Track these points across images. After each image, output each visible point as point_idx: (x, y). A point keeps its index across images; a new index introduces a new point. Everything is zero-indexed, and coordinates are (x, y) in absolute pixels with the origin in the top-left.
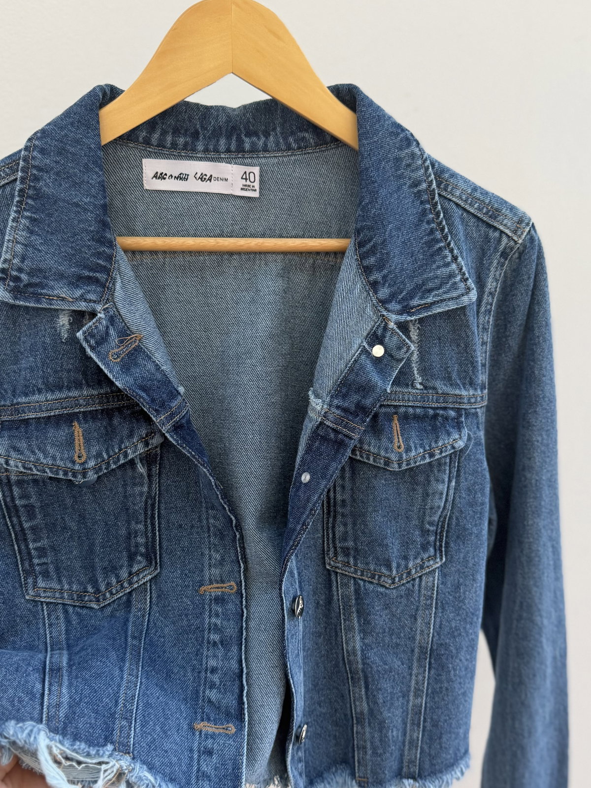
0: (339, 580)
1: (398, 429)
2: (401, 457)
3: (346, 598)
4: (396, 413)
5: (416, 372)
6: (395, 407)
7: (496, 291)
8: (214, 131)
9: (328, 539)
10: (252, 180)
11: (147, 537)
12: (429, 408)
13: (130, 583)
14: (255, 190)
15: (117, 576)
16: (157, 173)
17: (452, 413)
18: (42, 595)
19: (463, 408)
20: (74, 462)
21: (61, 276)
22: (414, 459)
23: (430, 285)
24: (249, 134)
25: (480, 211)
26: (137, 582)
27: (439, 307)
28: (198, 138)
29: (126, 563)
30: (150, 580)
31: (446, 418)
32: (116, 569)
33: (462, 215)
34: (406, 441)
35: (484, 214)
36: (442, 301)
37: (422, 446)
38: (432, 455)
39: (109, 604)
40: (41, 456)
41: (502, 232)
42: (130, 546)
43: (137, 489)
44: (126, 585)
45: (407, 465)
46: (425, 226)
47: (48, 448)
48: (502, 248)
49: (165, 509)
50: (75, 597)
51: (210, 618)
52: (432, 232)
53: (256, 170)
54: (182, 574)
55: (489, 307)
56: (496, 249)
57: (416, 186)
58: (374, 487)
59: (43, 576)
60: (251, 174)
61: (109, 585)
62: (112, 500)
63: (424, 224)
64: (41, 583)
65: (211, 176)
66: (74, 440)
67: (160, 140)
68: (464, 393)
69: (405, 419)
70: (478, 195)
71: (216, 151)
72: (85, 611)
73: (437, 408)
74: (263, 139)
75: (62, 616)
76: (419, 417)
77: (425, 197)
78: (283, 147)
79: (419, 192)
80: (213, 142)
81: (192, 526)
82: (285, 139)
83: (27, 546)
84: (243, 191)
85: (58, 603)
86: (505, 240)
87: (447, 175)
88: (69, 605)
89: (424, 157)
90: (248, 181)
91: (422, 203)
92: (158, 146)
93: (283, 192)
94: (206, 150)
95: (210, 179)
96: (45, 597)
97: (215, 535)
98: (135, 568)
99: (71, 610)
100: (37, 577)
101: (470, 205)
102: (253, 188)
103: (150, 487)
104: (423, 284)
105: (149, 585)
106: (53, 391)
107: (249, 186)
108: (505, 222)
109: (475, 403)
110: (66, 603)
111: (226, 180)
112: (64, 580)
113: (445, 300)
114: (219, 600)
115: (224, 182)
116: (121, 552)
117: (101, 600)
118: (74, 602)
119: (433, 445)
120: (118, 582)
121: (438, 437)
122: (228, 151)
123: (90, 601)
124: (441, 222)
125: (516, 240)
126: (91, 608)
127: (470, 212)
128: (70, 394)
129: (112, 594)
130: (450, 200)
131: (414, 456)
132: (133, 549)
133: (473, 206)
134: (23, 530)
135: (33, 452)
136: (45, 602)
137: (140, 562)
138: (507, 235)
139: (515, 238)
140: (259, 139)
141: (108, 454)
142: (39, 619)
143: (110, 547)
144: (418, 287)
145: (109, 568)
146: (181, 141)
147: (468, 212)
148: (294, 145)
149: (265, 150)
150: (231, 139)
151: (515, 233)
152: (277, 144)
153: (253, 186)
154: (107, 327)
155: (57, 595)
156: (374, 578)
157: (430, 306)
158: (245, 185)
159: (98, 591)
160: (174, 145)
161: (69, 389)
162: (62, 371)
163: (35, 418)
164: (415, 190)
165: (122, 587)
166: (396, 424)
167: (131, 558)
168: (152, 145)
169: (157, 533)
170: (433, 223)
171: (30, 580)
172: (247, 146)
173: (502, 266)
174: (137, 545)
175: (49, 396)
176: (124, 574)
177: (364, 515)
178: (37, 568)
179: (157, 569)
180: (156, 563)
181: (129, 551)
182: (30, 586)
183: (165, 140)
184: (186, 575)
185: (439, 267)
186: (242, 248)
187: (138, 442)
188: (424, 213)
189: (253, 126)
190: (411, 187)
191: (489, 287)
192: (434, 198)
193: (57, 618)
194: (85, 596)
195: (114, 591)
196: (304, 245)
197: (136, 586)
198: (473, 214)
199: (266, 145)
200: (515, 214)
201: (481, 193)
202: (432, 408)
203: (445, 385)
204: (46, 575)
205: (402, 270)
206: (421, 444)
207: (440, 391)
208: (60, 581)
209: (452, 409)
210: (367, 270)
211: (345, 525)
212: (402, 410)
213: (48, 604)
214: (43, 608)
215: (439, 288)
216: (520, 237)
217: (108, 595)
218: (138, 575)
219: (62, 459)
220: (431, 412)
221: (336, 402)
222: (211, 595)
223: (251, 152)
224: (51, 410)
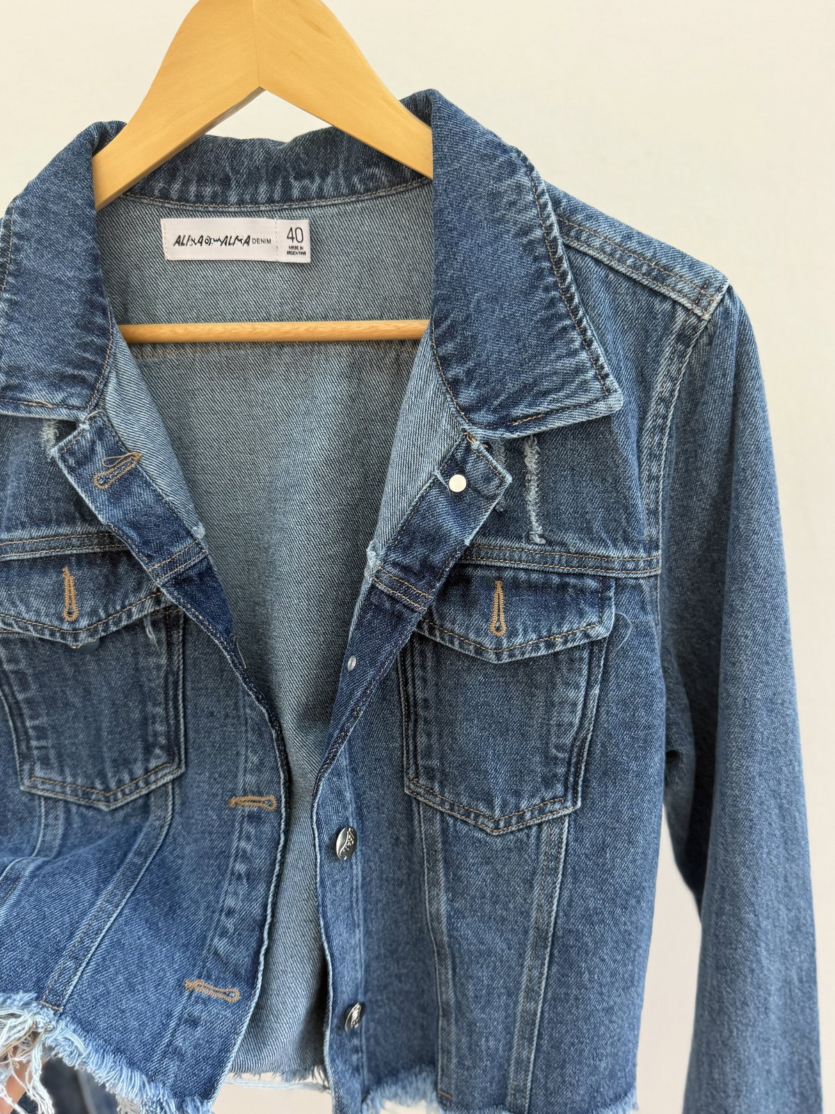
0: (421, 812)
1: (502, 602)
2: (499, 643)
3: (431, 838)
4: (499, 578)
5: (533, 519)
6: (499, 569)
7: (672, 395)
8: (250, 174)
9: (408, 751)
10: (300, 239)
11: (168, 724)
12: (554, 573)
13: (147, 783)
14: (304, 253)
15: (131, 773)
16: (179, 237)
17: (592, 584)
18: (40, 787)
19: (611, 577)
20: (61, 620)
21: (40, 375)
22: (521, 648)
23: (546, 385)
24: (299, 177)
25: (637, 270)
26: (155, 782)
27: (559, 419)
28: (229, 185)
29: (141, 757)
30: (173, 781)
31: (582, 591)
32: (130, 763)
33: (607, 277)
34: (511, 621)
35: (644, 274)
36: (563, 409)
37: (536, 629)
38: (550, 645)
39: (122, 807)
40: (23, 609)
41: (675, 302)
42: (147, 734)
43: (152, 661)
44: (141, 784)
45: (510, 656)
46: (540, 294)
47: (32, 599)
48: (677, 326)
49: (192, 689)
50: (80, 793)
51: (239, 841)
52: (552, 303)
53: (304, 224)
54: (210, 778)
55: (660, 421)
56: (667, 329)
57: (526, 233)
58: (466, 685)
59: (42, 763)
60: (299, 231)
61: (120, 782)
62: (119, 673)
63: (540, 292)
64: (39, 772)
65: (249, 237)
66: (63, 591)
67: (181, 191)
68: (613, 553)
69: (514, 587)
70: (633, 245)
71: (254, 202)
72: (91, 813)
73: (568, 575)
74: (318, 180)
75: (62, 816)
76: (536, 586)
77: (541, 250)
78: (345, 191)
79: (531, 242)
80: (251, 189)
81: (227, 716)
82: (348, 179)
83: (23, 722)
84: (289, 255)
85: (59, 800)
86: (681, 316)
87: (580, 217)
88: (72, 803)
89: (540, 189)
90: (295, 240)
91: (536, 259)
92: (179, 200)
93: (348, 254)
94: (241, 202)
95: (247, 242)
96: (43, 790)
97: (253, 729)
98: (152, 764)
99: (74, 809)
100: (35, 763)
101: (619, 261)
102: (302, 251)
103: (170, 658)
104: (535, 383)
105: (170, 787)
106: (38, 526)
107: (296, 248)
108: (679, 286)
109: (634, 570)
110: (68, 799)
111: (269, 241)
112: (67, 771)
113: (569, 408)
114: (254, 818)
115: (266, 245)
116: (135, 741)
117: (112, 800)
118: (79, 800)
119: (555, 629)
120: (132, 780)
121: (563, 618)
122: (270, 201)
123: (99, 800)
124: (568, 288)
125: (700, 314)
126: (99, 810)
127: (620, 272)
128: (60, 531)
129: (124, 794)
130: (585, 254)
131: (520, 644)
132: (151, 739)
133: (624, 263)
134: (17, 703)
135: (13, 604)
136: (43, 796)
137: (159, 757)
138: (684, 307)
139: (698, 311)
140: (312, 182)
141: (106, 610)
142: (35, 816)
143: (120, 733)
144: (526, 388)
145: (121, 761)
146: (208, 191)
147: (617, 272)
148: (359, 186)
149: (320, 196)
150: (275, 185)
151: (697, 304)
152: (337, 186)
153: (301, 248)
154: (93, 443)
155: (58, 789)
156: (468, 817)
157: (543, 418)
158: (292, 247)
159: (107, 789)
160: (199, 198)
161: (59, 524)
162: (49, 500)
163: (18, 560)
164: (525, 240)
165: (137, 787)
166: (499, 595)
167: (148, 750)
168: (172, 200)
169: (182, 720)
170: (556, 290)
171: (26, 767)
172: (296, 193)
173: (682, 356)
174: (155, 735)
175: (35, 533)
176: (139, 770)
177: (451, 723)
178: (35, 752)
179: (180, 768)
180: (180, 760)
181: (145, 740)
182: (26, 774)
183: (188, 192)
184: (215, 779)
185: (559, 358)
186: (287, 335)
187: (145, 598)
188: (540, 274)
189: (306, 164)
190: (517, 235)
191: (659, 389)
192: (556, 252)
193: (56, 818)
194: (93, 793)
195: (127, 791)
196: (373, 329)
197: (153, 787)
198: (624, 276)
199: (321, 189)
200: (698, 274)
201: (639, 243)
202: (559, 574)
203: (581, 539)
204: (45, 762)
205: (500, 361)
206: (535, 627)
207: (573, 550)
208: (62, 772)
209: (593, 577)
210: (443, 362)
211: (429, 735)
212: (508, 574)
213: (46, 799)
214: (40, 803)
215: (558, 390)
216: (706, 310)
217: (119, 795)
218: (156, 773)
219: (47, 615)
220: (556, 580)
221: (393, 556)
222: (243, 811)
223: (301, 200)
224: (37, 550)
